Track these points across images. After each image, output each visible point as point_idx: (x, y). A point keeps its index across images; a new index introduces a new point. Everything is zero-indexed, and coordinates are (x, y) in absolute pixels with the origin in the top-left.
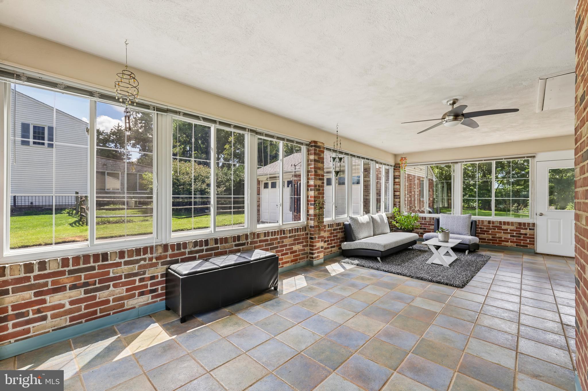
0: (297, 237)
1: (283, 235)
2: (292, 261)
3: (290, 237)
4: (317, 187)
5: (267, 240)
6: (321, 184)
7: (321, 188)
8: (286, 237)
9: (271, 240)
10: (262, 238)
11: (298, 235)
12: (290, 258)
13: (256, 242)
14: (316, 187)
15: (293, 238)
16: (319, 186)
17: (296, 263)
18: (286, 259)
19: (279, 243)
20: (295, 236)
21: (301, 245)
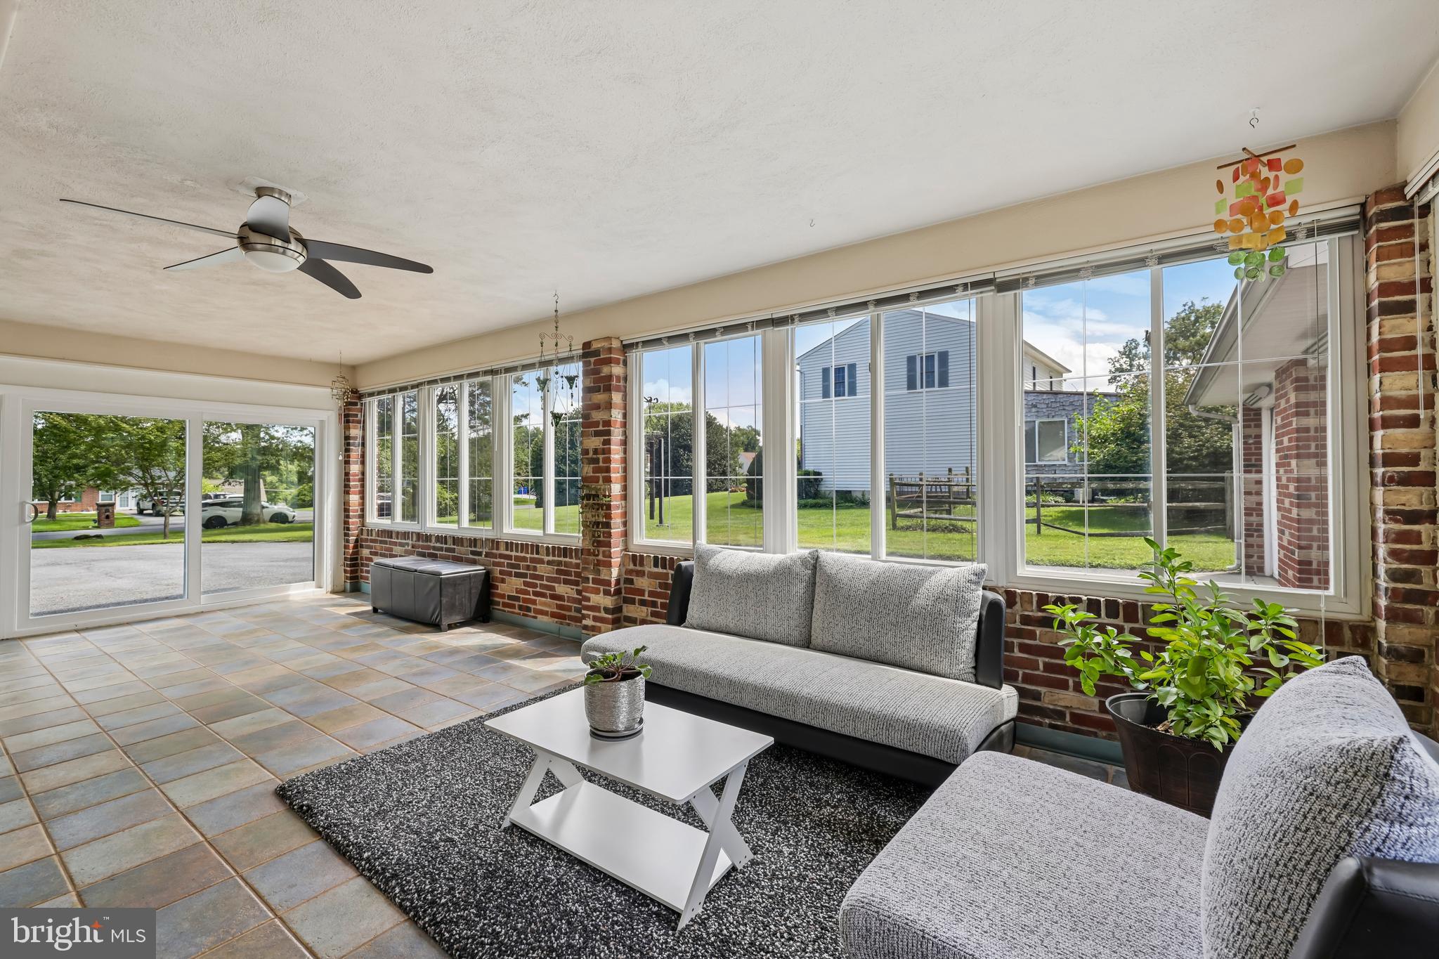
0: (563, 568)
1: (535, 556)
2: (553, 615)
3: (549, 563)
4: (591, 455)
5: (509, 557)
6: (601, 446)
7: (601, 457)
8: (541, 561)
9: (517, 558)
10: (503, 551)
11: (566, 564)
12: (549, 606)
13: (495, 556)
14: (588, 454)
15: (556, 568)
16: (596, 451)
17: (561, 623)
18: (542, 604)
19: (528, 568)
20: (559, 563)
21: (573, 587)
